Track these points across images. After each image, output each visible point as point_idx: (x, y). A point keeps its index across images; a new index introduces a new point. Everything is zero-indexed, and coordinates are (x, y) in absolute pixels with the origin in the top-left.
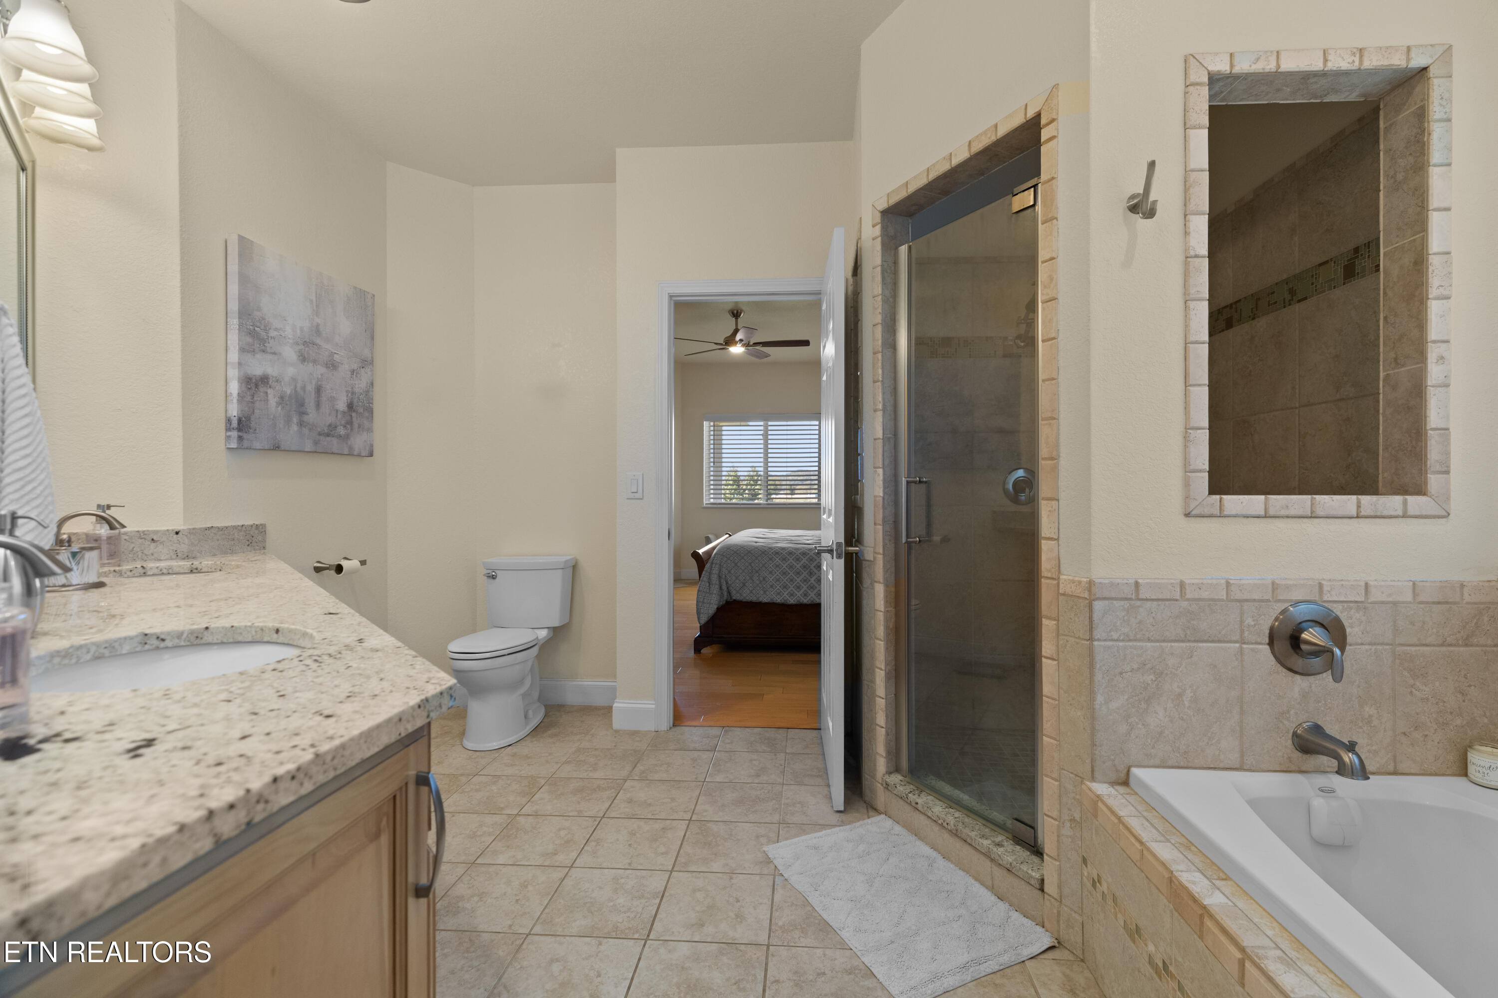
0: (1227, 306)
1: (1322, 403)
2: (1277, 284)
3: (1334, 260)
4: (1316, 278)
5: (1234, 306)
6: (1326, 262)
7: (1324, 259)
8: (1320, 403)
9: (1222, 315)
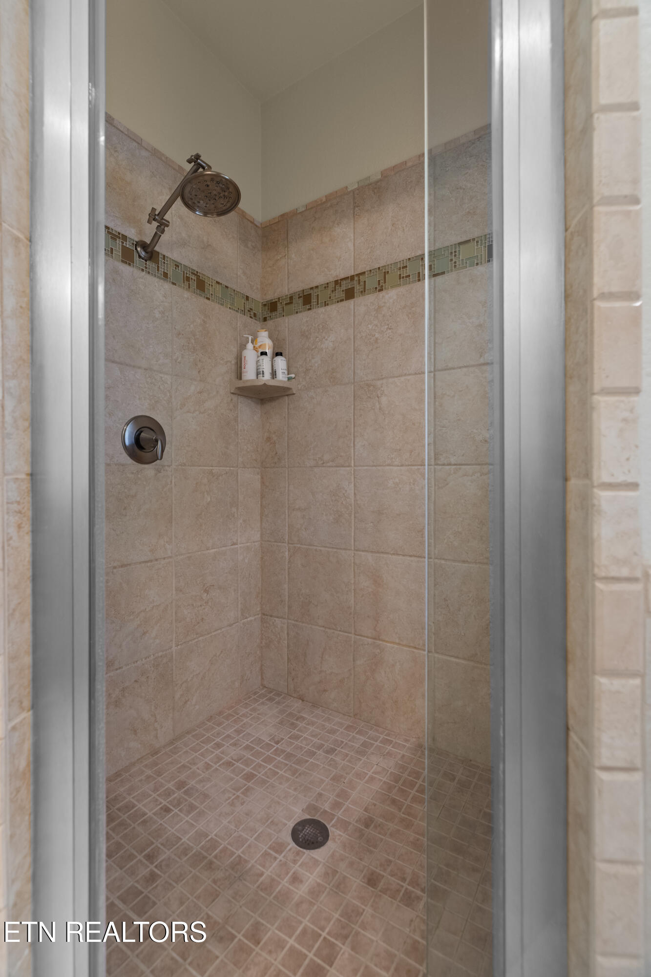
0: (347, 278)
1: (463, 367)
2: (409, 259)
3: (476, 240)
4: (455, 255)
5: (356, 278)
6: (467, 242)
7: (465, 239)
8: (460, 368)
9: (341, 286)
